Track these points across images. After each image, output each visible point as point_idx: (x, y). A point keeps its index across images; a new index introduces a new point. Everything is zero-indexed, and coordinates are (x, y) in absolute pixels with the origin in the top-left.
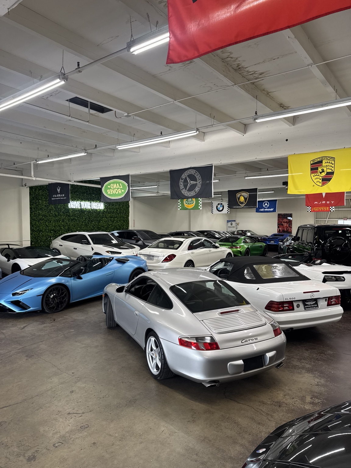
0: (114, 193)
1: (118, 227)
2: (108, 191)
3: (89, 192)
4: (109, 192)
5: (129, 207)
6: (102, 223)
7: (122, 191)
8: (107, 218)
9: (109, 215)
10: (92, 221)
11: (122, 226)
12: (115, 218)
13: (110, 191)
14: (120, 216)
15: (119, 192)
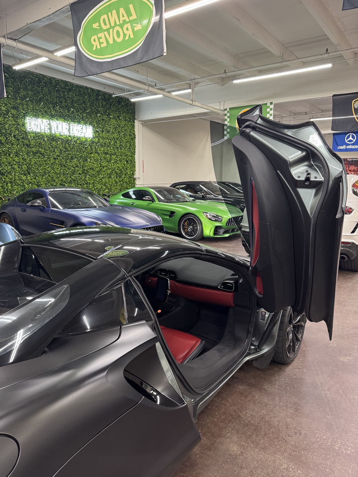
0: (111, 42)
1: (117, 171)
2: (94, 40)
3: (64, 104)
4: (97, 43)
5: (135, 138)
6: (90, 162)
7: (136, 29)
8: (98, 154)
9: (103, 149)
10: (72, 158)
11: (125, 170)
12: (113, 154)
13: (99, 39)
14: (121, 152)
15: (125, 35)
